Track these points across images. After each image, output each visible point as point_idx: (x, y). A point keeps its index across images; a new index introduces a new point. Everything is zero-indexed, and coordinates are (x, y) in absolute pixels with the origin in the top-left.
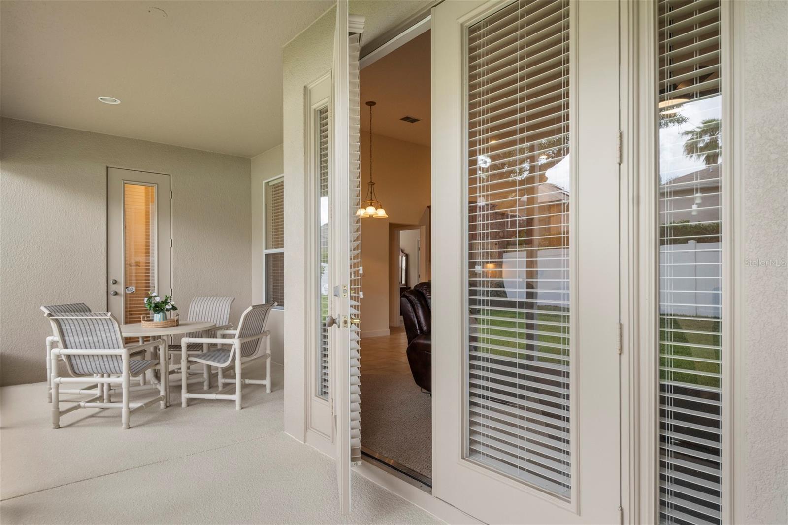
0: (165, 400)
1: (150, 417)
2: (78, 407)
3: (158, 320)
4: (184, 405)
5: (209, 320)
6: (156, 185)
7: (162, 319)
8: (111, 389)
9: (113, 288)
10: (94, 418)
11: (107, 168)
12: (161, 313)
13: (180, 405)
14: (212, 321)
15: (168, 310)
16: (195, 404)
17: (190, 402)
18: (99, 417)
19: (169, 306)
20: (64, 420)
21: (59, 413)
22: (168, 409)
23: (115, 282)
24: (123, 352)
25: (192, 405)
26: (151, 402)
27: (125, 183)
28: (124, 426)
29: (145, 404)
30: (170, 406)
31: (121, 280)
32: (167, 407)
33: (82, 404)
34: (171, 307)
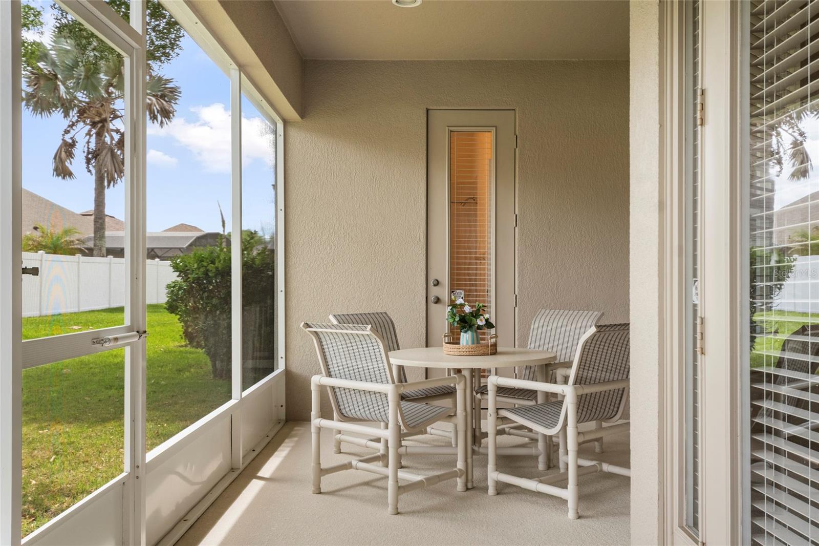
0: (464, 477)
1: (437, 501)
2: (348, 466)
3: (465, 344)
4: (491, 491)
5: (545, 349)
6: (494, 128)
7: (470, 343)
8: (402, 446)
9: (435, 292)
10: (366, 487)
11: (428, 110)
12: (469, 333)
13: (486, 489)
14: (550, 350)
15: (479, 327)
16: (509, 493)
17: (502, 489)
18: (375, 487)
19: (481, 320)
20: (328, 483)
21: (322, 472)
22: (468, 493)
23: (437, 283)
24: (389, 389)
25: (505, 494)
26: (438, 476)
27: (451, 131)
28: (390, 509)
29: (426, 479)
30: (473, 488)
31: (445, 280)
32: (467, 489)
33: (354, 463)
34: (484, 322)
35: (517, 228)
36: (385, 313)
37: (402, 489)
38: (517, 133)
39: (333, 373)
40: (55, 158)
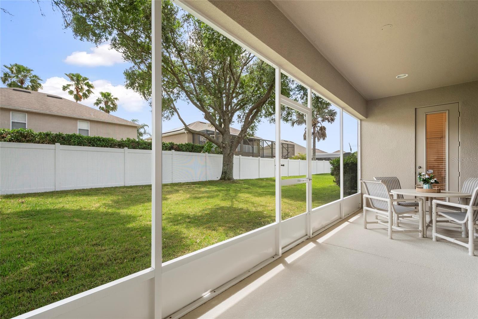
0: (422, 233)
1: (409, 238)
2: (377, 223)
3: (425, 188)
4: (434, 239)
5: (466, 192)
6: (448, 111)
7: (428, 188)
8: (399, 220)
9: (419, 171)
10: (383, 230)
11: (416, 109)
12: (427, 185)
13: (432, 238)
14: (468, 193)
15: (432, 183)
16: (443, 242)
17: (438, 240)
18: (386, 230)
19: (433, 181)
20: (368, 226)
21: (367, 223)
22: (424, 238)
23: (420, 167)
24: (387, 200)
25: (441, 242)
26: (410, 231)
27: (426, 114)
28: (389, 237)
29: (404, 231)
30: (426, 237)
31: (424, 166)
32: (424, 237)
33: (379, 222)
34: (434, 181)
35: (460, 147)
36: (396, 177)
37: (393, 232)
38: (460, 111)
39: (370, 194)
40: (304, 136)
